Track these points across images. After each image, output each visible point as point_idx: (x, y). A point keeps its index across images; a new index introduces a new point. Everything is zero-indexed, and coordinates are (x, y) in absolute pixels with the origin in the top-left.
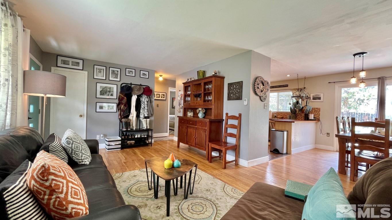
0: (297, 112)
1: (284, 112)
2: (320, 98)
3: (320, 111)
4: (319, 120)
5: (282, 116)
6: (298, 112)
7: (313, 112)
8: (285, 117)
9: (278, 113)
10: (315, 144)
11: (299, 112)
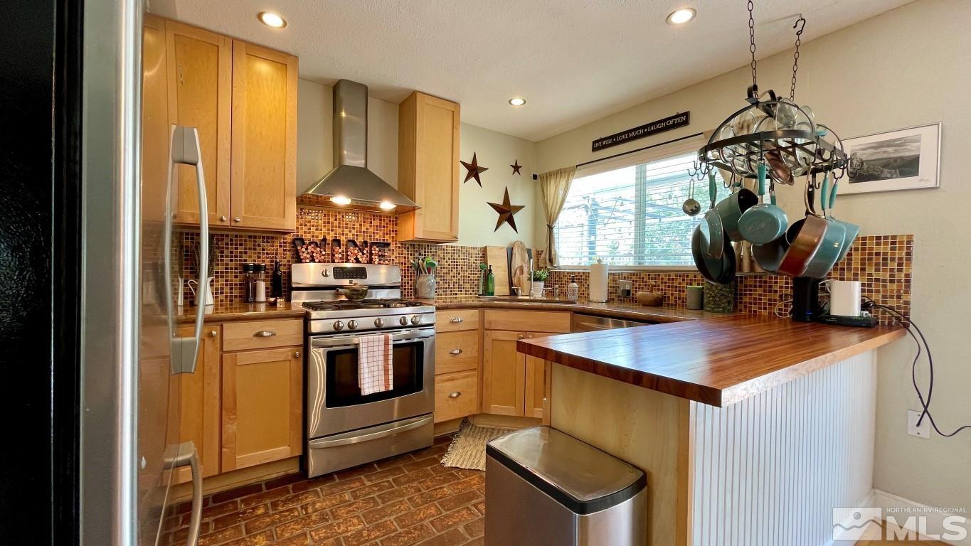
0: (741, 270)
1: (667, 272)
2: (909, 166)
3: (909, 259)
4: (901, 322)
5: (657, 293)
6: (752, 268)
7: (856, 264)
8: (676, 294)
9: (641, 276)
10: (873, 487)
11: (759, 270)
